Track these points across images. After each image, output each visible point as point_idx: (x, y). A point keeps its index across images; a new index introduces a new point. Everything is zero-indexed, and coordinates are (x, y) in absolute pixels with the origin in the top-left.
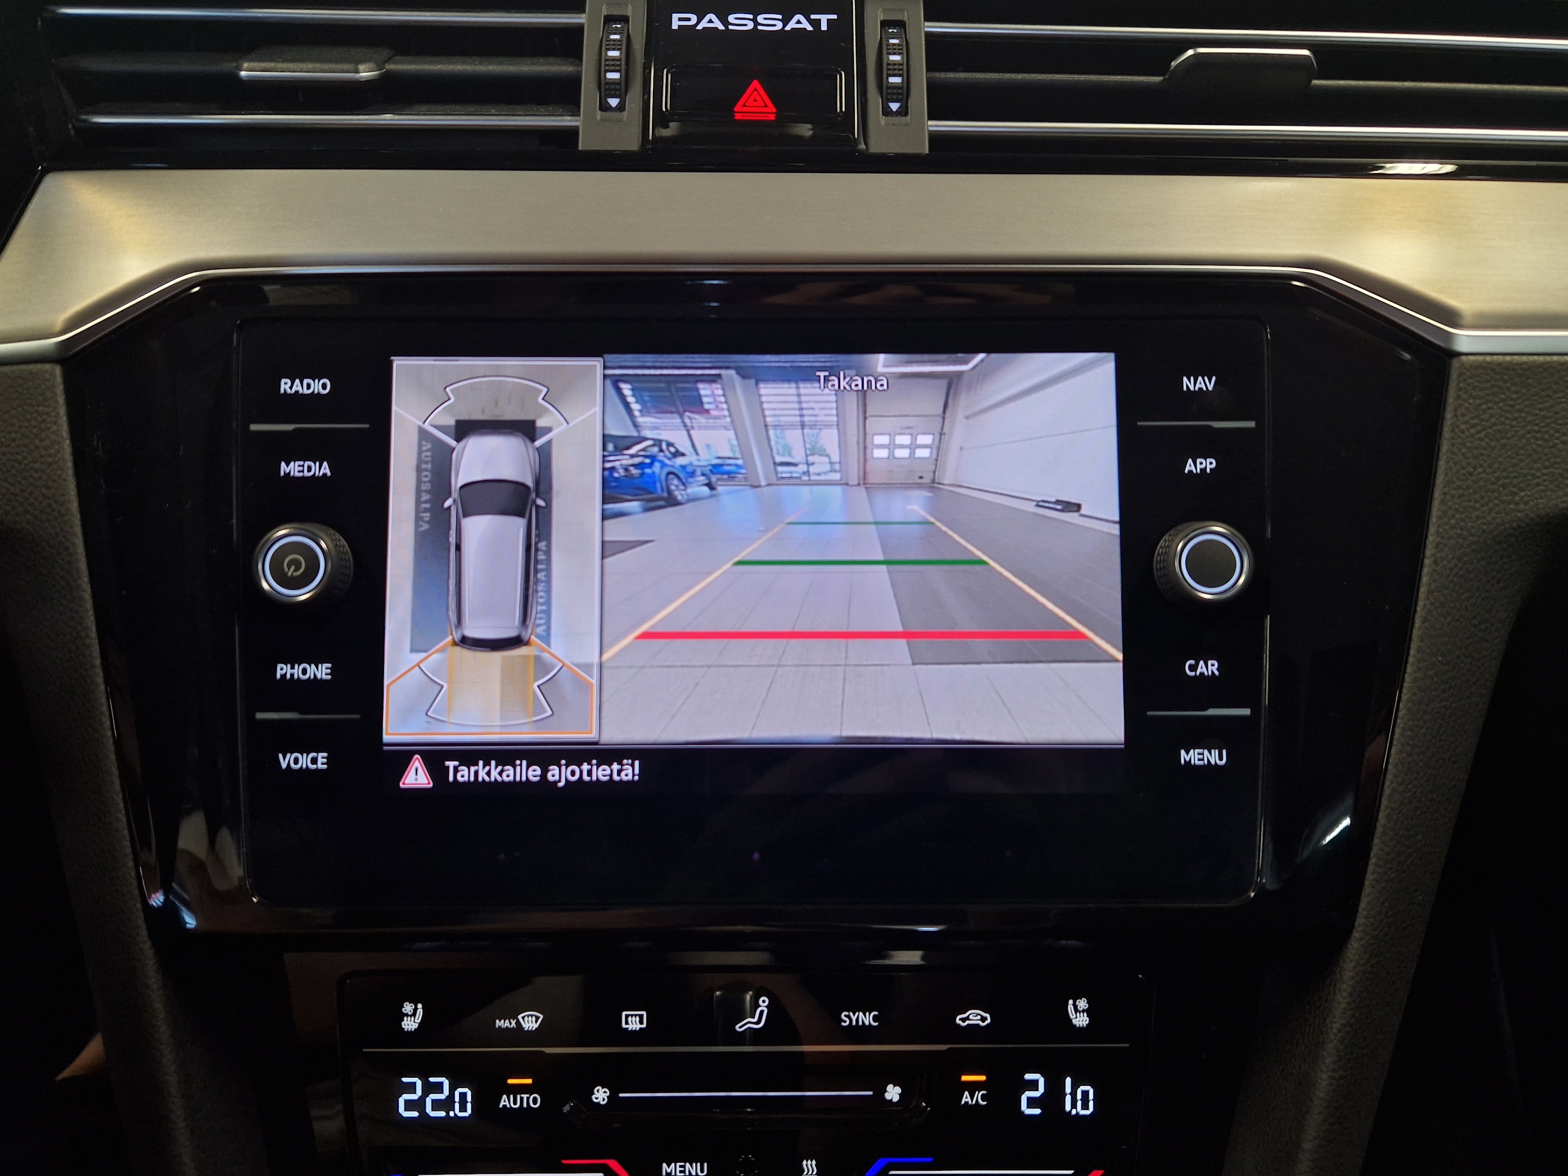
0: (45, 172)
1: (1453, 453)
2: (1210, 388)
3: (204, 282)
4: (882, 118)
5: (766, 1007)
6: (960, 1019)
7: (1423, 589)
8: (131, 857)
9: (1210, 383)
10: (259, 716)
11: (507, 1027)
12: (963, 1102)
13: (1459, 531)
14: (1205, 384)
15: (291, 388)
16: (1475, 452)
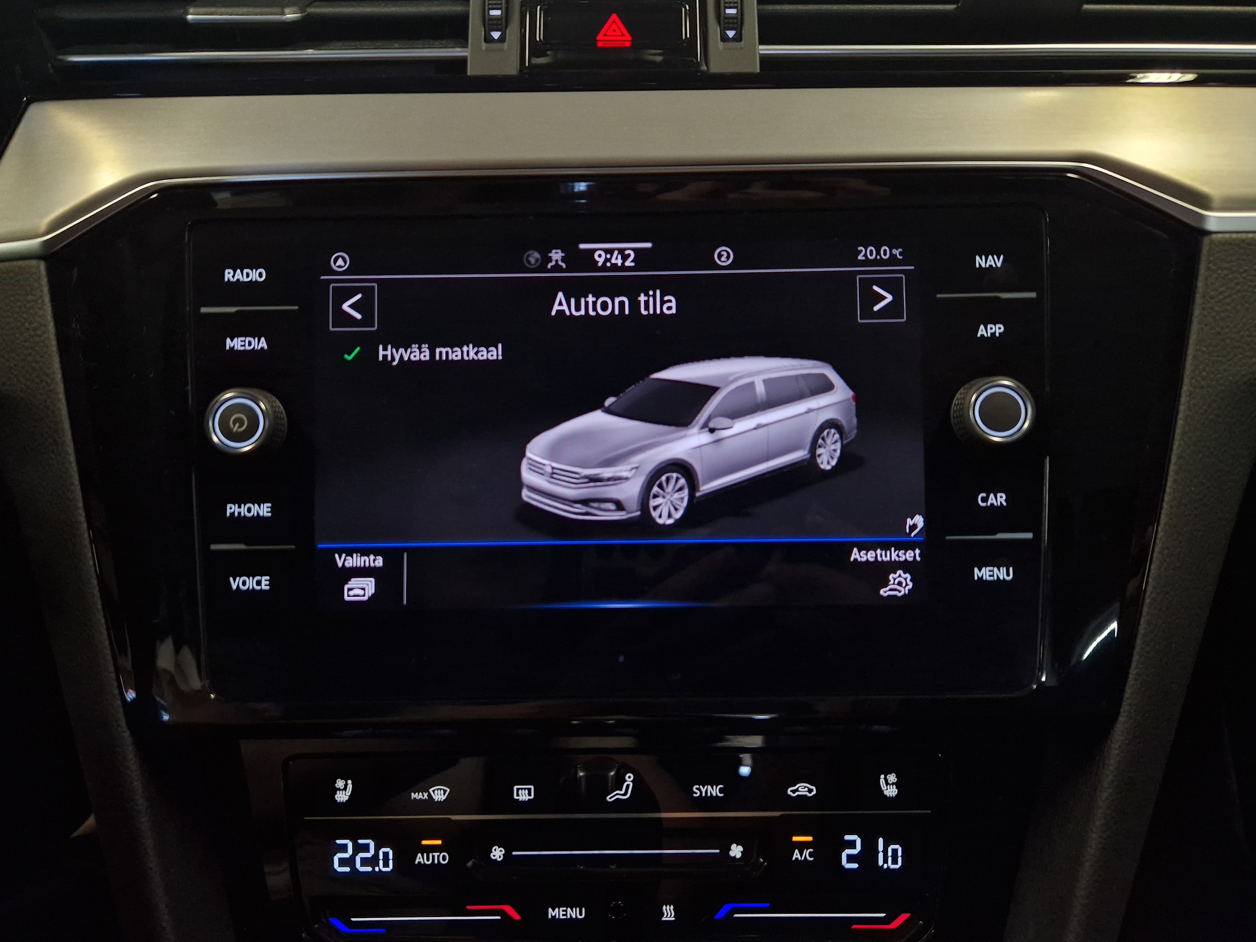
0: (29, 102)
1: (1205, 316)
2: (999, 265)
3: (162, 190)
4: (720, 44)
5: (632, 781)
6: (791, 791)
7: (1178, 431)
8: (112, 662)
9: (999, 260)
10: (214, 547)
11: (420, 798)
12: (794, 859)
13: (1209, 382)
14: (994, 262)
15: (233, 277)
16: (1223, 315)
